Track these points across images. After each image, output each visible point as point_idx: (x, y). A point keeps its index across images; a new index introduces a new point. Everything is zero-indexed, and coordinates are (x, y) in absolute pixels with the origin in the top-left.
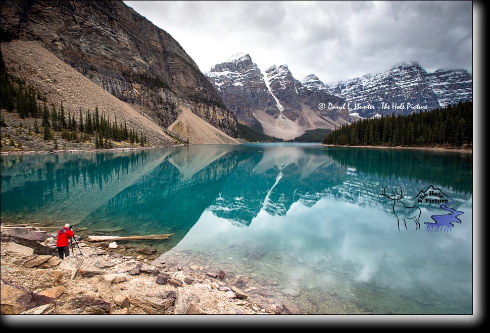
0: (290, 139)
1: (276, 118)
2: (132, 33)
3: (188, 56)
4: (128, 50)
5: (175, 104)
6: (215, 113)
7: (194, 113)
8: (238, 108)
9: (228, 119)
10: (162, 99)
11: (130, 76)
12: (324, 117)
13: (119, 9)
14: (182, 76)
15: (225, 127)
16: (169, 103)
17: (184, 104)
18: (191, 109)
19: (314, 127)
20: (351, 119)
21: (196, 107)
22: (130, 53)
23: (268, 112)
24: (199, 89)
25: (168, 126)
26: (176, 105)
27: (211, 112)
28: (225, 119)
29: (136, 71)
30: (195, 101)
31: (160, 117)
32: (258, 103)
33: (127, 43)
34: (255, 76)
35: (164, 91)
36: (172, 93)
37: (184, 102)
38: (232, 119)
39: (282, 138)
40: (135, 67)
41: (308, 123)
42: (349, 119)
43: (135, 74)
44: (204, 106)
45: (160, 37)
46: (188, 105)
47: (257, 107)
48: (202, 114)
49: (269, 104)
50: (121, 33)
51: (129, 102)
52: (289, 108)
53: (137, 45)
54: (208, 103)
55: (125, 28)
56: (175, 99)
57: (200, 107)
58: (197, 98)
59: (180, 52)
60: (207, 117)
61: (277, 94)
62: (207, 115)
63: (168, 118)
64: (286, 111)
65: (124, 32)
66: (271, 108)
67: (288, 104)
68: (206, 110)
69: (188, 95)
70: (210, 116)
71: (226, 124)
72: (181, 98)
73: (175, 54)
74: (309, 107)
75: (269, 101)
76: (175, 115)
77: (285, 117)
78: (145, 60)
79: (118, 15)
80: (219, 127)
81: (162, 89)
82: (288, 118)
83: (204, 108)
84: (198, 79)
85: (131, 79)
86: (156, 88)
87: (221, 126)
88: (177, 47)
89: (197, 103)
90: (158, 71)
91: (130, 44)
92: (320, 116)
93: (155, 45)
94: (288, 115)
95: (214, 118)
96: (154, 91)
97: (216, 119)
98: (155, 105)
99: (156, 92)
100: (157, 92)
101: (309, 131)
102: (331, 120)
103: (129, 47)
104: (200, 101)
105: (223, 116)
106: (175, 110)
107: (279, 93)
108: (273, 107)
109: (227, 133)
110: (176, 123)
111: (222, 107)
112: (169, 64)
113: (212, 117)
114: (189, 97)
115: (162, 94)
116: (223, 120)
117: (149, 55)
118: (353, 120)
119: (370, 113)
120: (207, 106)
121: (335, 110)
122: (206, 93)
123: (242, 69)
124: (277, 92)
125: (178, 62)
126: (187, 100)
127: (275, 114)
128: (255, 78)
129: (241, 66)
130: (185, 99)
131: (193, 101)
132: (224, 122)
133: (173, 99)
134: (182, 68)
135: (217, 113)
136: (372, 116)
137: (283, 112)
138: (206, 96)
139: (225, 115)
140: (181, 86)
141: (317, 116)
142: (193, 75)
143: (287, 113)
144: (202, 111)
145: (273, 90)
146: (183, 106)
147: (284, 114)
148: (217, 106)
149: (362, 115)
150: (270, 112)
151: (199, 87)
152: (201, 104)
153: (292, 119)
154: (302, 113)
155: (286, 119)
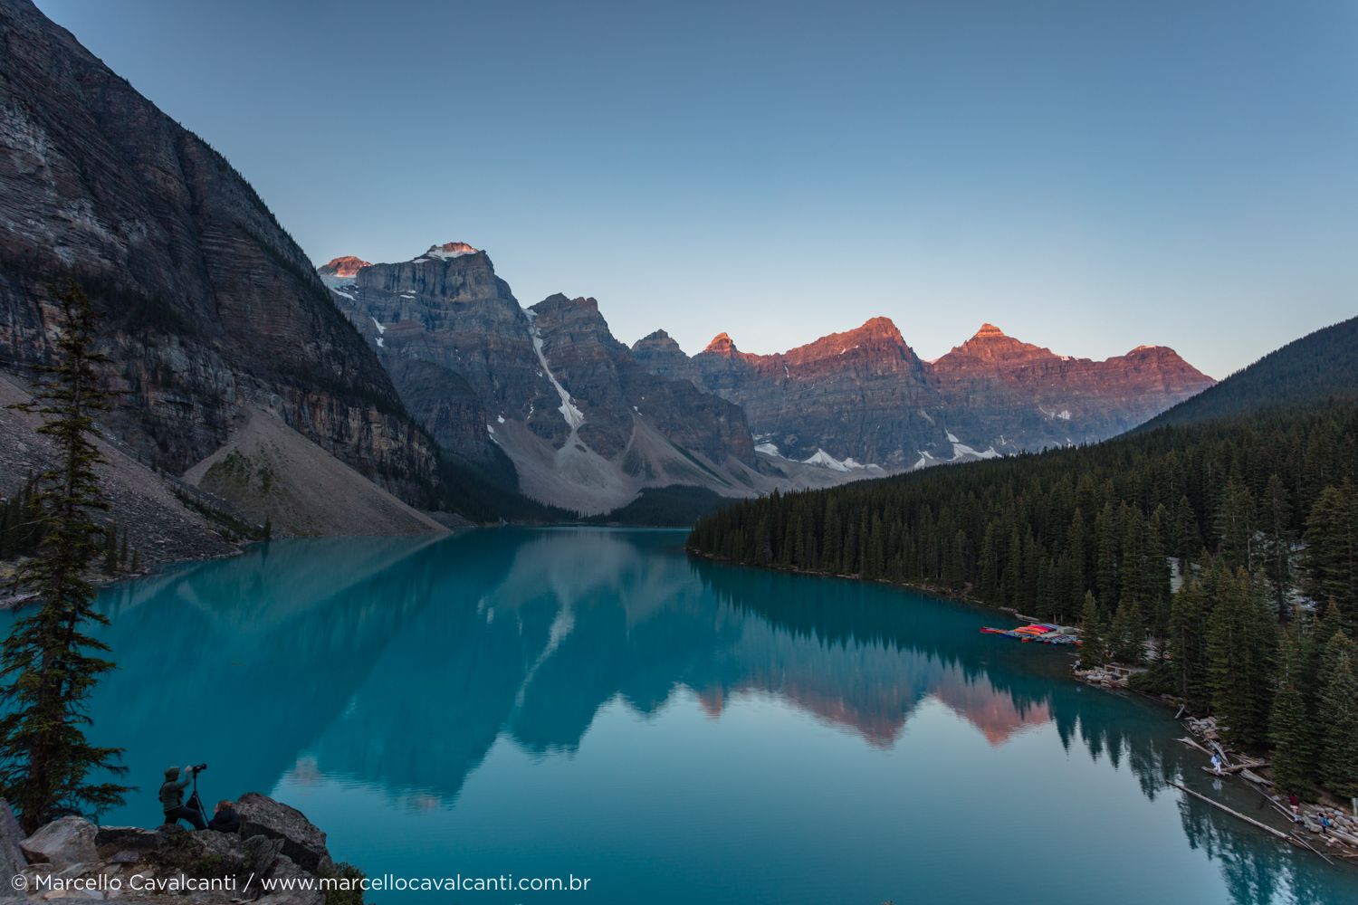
0: (597, 512)
1: (559, 445)
2: (67, 128)
3: (284, 235)
4: (42, 183)
5: (224, 392)
6: (369, 430)
7: (292, 425)
8: (441, 410)
9: (411, 448)
10: (168, 370)
11: (37, 277)
12: (691, 452)
13: (22, 37)
14: (257, 298)
15: (398, 474)
16: (196, 388)
17: (259, 392)
18: (284, 412)
19: (664, 481)
20: (757, 462)
21: (301, 407)
22: (51, 194)
23: (533, 427)
24: (318, 347)
25: (185, 468)
26: (228, 397)
27: (355, 424)
28: (401, 449)
29: (69, 262)
30: (299, 385)
31: (153, 434)
32: (504, 398)
33: (43, 160)
34: (501, 317)
35: (182, 344)
36: (215, 356)
37: (259, 386)
38: (424, 451)
39: (574, 509)
40: (61, 244)
41: (648, 467)
42: (754, 459)
43: (60, 271)
44: (330, 406)
45: (182, 159)
46: (273, 397)
47: (502, 408)
48: (323, 430)
49: (542, 405)
50: (20, 121)
51: (19, 368)
52: (596, 420)
53: (84, 173)
54: (345, 395)
55: (39, 108)
56: (227, 375)
57: (315, 405)
58: (307, 378)
59: (258, 223)
60: (338, 441)
61: (566, 377)
62: (340, 434)
63: (190, 439)
64: (588, 430)
65: (34, 119)
66: (545, 416)
67: (595, 409)
68: (337, 418)
69: (275, 363)
70: (350, 437)
71: (403, 466)
72: (248, 371)
73: (239, 226)
74: (652, 422)
75: (539, 394)
76: (218, 430)
77: (584, 445)
78: (114, 229)
79: (13, 57)
80: (377, 477)
81: (175, 338)
82: (594, 449)
83: (331, 409)
84: (315, 316)
85: (38, 288)
86: (152, 330)
87: (386, 471)
88: (245, 203)
89: (306, 392)
90: (165, 273)
91: (52, 166)
92: (680, 449)
93: (160, 182)
94: (593, 442)
95: (364, 445)
96: (139, 340)
97: (369, 449)
98: (139, 388)
99: (147, 344)
100: (154, 345)
101: (650, 489)
102: (709, 463)
103: (47, 174)
104: (316, 386)
105: (395, 439)
106: (219, 412)
107: (572, 376)
108: (549, 413)
109: (403, 495)
110: (220, 456)
111: (393, 410)
112: (210, 252)
113: (355, 440)
114: (280, 370)
115: (174, 355)
116: (394, 452)
117: (131, 215)
118: (765, 465)
119: (804, 449)
120: (341, 406)
121: (718, 434)
122: (343, 365)
123: (461, 291)
124: (564, 370)
125: (246, 253)
126: (271, 380)
127: (555, 436)
128: (499, 323)
129: (458, 283)
130: (262, 376)
131: (293, 387)
132: (395, 459)
133: (216, 376)
134: (259, 274)
135: (374, 430)
136: (810, 457)
137: (579, 431)
138: (339, 373)
139: (401, 436)
140: (249, 333)
141: (671, 447)
142: (301, 301)
143: (591, 436)
144: (321, 420)
145: (552, 365)
146: (252, 398)
147: (582, 438)
148: (374, 408)
149: (786, 451)
150: (541, 429)
151: (317, 343)
152: (319, 399)
153: (605, 453)
154: (632, 438)
155: (585, 451)
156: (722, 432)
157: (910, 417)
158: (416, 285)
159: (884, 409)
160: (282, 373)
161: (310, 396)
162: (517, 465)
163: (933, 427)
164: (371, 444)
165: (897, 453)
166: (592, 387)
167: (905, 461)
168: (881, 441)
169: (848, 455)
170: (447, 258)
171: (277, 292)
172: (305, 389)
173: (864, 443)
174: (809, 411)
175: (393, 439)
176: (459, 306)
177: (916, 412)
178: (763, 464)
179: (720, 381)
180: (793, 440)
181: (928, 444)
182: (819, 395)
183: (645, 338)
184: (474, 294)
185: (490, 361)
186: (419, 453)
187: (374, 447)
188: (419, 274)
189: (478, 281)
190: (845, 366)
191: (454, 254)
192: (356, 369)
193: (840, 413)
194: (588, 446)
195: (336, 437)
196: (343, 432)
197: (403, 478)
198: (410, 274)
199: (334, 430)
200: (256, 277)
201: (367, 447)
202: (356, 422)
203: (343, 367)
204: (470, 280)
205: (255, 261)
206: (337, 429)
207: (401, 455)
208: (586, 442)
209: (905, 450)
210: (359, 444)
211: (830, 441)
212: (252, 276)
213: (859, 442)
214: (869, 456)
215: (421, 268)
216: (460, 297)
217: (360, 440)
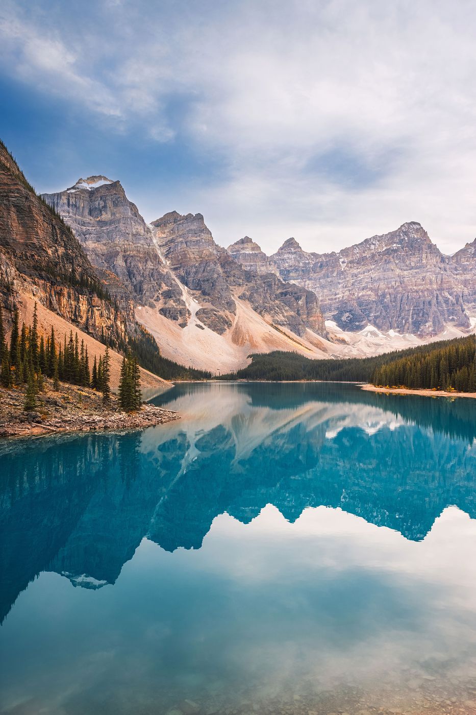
1: (183, 325)
5: (13, 284)
6: (93, 312)
7: (48, 307)
9: (116, 326)
12: (279, 327)
14: (14, 215)
17: (26, 284)
18: (41, 298)
19: (265, 349)
20: (328, 333)
21: (51, 295)
23: (163, 312)
24: (57, 251)
26: (15, 287)
27: (84, 307)
28: (112, 326)
30: (48, 279)
32: (141, 290)
34: (134, 230)
37: (25, 280)
39: (207, 370)
41: (251, 339)
42: (325, 332)
44: (69, 294)
46: (34, 287)
47: (141, 299)
48: (66, 311)
49: (168, 295)
52: (208, 306)
54: (78, 286)
57: (59, 294)
58: (53, 273)
60: (74, 320)
61: (183, 274)
62: (75, 315)
64: (204, 313)
66: (171, 303)
67: (207, 297)
68: (73, 303)
69: (32, 263)
70: (81, 317)
71: (114, 338)
74: (249, 305)
75: (165, 288)
76: (12, 312)
77: (202, 324)
82: (209, 327)
83: (69, 297)
84: (54, 228)
89: (53, 284)
92: (272, 325)
94: (209, 322)
95: (91, 323)
97: (94, 325)
101: (257, 355)
102: (293, 335)
104: (58, 278)
105: (109, 318)
106: (11, 299)
107: (188, 273)
108: (174, 302)
113: (84, 319)
114: (35, 268)
116: (108, 328)
118: (333, 336)
119: (357, 324)
120: (75, 295)
121: (299, 314)
122: (72, 263)
123: (103, 212)
124: (182, 269)
125: (5, 181)
126: (31, 276)
127: (180, 318)
128: (133, 235)
129: (101, 206)
130: (25, 273)
131: (45, 280)
132: (109, 333)
133: (6, 272)
134: (16, 197)
135: (96, 311)
136: (361, 329)
137: (197, 314)
138: (70, 270)
139: (112, 316)
140: (12, 241)
141: (266, 324)
142: (44, 216)
143: (206, 318)
144: (64, 305)
145: (172, 265)
146: (23, 289)
147: (199, 318)
148: (96, 295)
149: (344, 326)
150: (169, 313)
151: (56, 247)
152: (61, 289)
153: (218, 330)
154: (236, 318)
155: (203, 329)
156: (301, 312)
157: (437, 296)
158: (70, 207)
159: (417, 292)
160: (37, 270)
161: (55, 287)
162: (157, 340)
163: (453, 304)
164: (95, 322)
165: (427, 324)
166: (204, 281)
167: (434, 330)
168: (415, 316)
169: (391, 327)
170: (91, 188)
171: (28, 210)
172: (52, 282)
173: (403, 319)
174: (360, 295)
175: (108, 318)
176: (102, 223)
177: (441, 294)
178: (331, 335)
179: (291, 274)
180: (348, 317)
181: (451, 318)
182: (367, 283)
183: (236, 244)
184: (113, 214)
185: (128, 264)
186: (121, 329)
187: (97, 324)
188: (72, 201)
189: (116, 204)
190: (386, 261)
191: (96, 185)
192: (80, 266)
193: (384, 295)
194: (205, 325)
195: (73, 317)
196: (77, 313)
197: (116, 347)
198: (66, 201)
199: (72, 312)
200: (13, 199)
201: (93, 324)
202: (84, 306)
203: (73, 265)
204: (109, 204)
205: (12, 187)
206: (73, 310)
207: (112, 331)
208: (203, 322)
209: (434, 322)
210: (87, 323)
211: (376, 317)
212: (10, 199)
213: (399, 317)
214: (406, 327)
215: (74, 196)
216: (103, 217)
217: (87, 319)
